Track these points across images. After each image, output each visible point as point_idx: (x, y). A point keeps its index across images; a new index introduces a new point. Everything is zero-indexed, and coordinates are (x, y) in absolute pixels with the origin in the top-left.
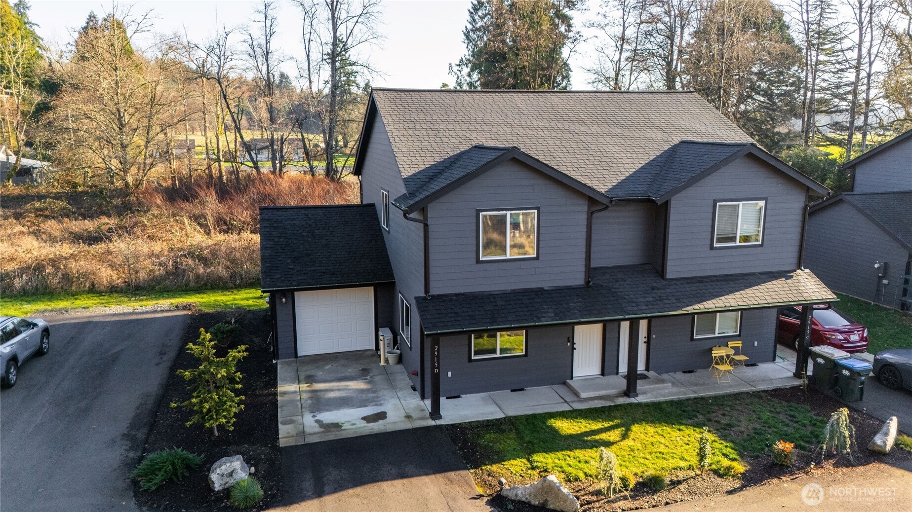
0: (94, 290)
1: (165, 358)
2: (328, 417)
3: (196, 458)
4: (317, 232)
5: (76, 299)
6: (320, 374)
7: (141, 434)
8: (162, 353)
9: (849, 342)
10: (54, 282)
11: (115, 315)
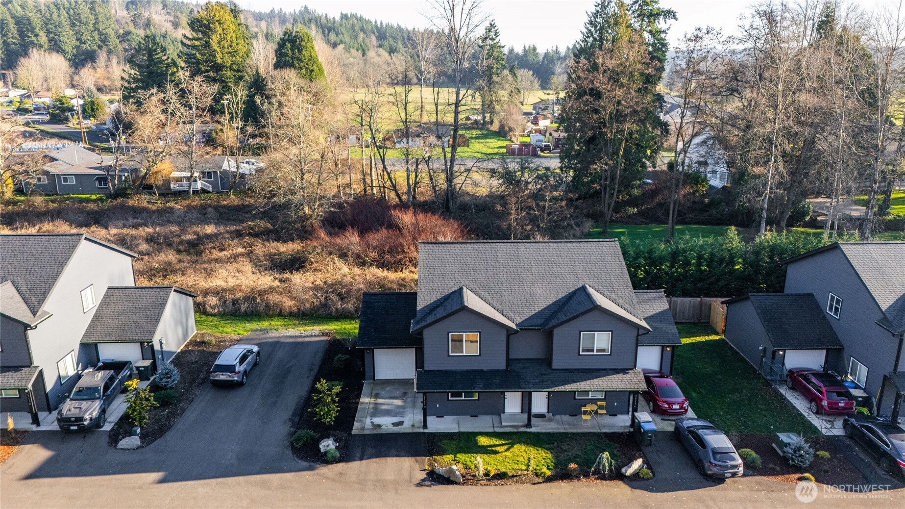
0: (281, 314)
1: (312, 372)
2: (377, 420)
3: (316, 435)
4: (391, 311)
5: (272, 320)
6: (382, 393)
7: (296, 420)
8: (311, 370)
9: (672, 409)
10: (261, 308)
11: (291, 337)
